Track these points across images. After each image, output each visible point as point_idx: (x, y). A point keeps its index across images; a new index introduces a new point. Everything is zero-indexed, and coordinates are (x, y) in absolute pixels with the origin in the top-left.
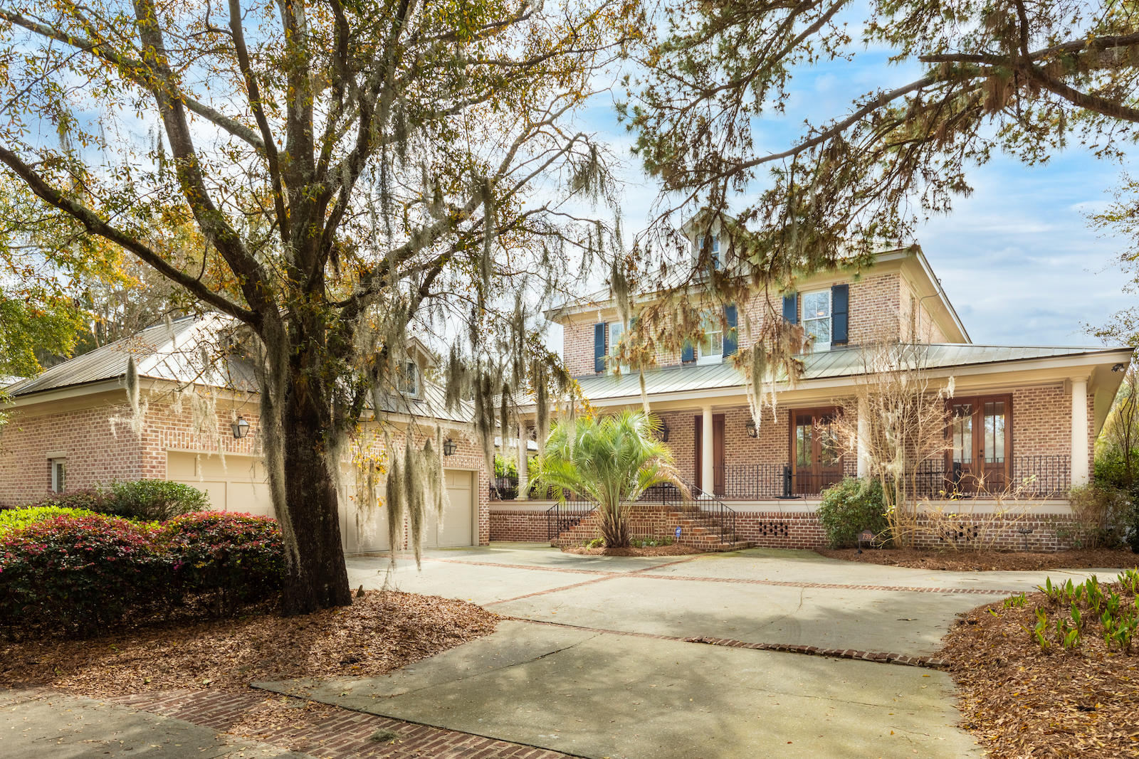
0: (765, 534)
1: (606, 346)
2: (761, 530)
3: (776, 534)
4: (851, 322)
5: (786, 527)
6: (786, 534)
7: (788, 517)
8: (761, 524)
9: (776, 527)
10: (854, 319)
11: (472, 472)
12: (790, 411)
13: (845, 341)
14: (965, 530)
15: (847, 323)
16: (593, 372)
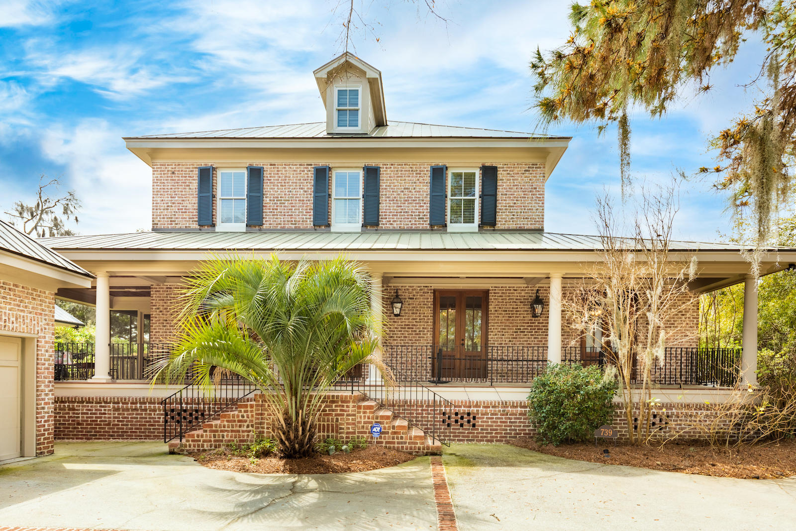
0: (449, 425)
1: (214, 196)
2: (444, 421)
3: (462, 425)
4: (499, 206)
5: (474, 418)
6: (474, 425)
7: (477, 406)
8: (444, 414)
9: (462, 418)
10: (502, 203)
11: (23, 340)
12: (435, 291)
13: (493, 224)
14: (657, 420)
15: (496, 206)
16: (195, 226)
